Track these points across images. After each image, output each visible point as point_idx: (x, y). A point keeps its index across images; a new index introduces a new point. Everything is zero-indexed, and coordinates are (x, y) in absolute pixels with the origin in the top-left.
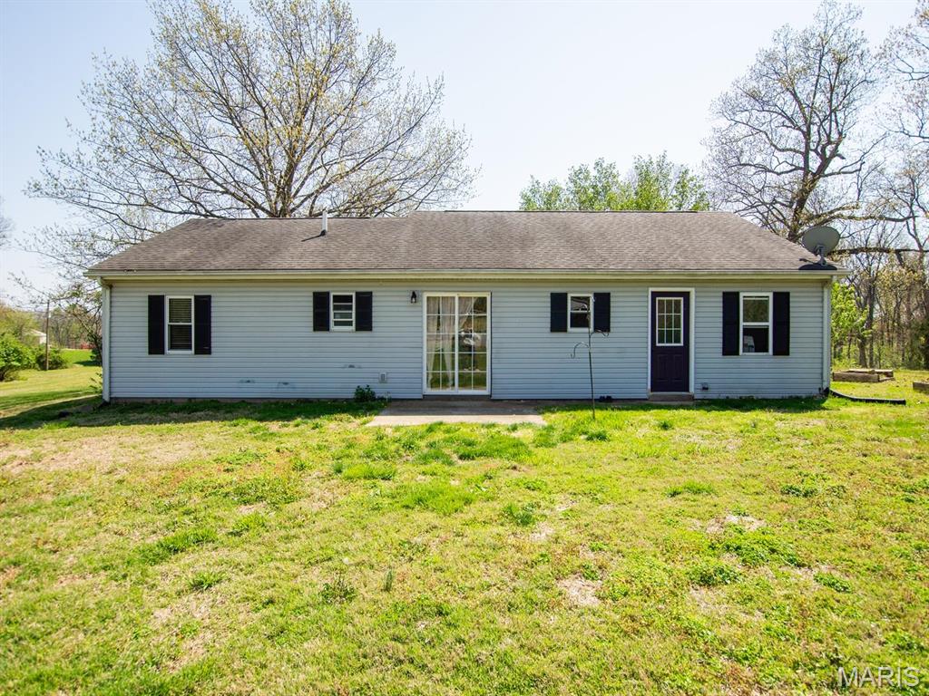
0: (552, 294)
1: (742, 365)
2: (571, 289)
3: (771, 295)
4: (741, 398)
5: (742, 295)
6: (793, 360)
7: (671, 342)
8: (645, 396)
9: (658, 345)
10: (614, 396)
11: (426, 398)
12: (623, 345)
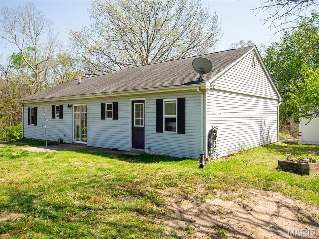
0: (101, 103)
1: (165, 138)
2: (107, 101)
3: (176, 100)
4: (164, 155)
5: (164, 100)
6: (187, 137)
7: (140, 125)
8: (128, 150)
9: (135, 126)
10: (119, 149)
11: (73, 144)
12: (121, 126)
